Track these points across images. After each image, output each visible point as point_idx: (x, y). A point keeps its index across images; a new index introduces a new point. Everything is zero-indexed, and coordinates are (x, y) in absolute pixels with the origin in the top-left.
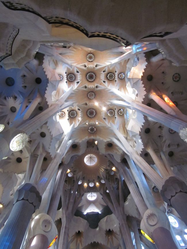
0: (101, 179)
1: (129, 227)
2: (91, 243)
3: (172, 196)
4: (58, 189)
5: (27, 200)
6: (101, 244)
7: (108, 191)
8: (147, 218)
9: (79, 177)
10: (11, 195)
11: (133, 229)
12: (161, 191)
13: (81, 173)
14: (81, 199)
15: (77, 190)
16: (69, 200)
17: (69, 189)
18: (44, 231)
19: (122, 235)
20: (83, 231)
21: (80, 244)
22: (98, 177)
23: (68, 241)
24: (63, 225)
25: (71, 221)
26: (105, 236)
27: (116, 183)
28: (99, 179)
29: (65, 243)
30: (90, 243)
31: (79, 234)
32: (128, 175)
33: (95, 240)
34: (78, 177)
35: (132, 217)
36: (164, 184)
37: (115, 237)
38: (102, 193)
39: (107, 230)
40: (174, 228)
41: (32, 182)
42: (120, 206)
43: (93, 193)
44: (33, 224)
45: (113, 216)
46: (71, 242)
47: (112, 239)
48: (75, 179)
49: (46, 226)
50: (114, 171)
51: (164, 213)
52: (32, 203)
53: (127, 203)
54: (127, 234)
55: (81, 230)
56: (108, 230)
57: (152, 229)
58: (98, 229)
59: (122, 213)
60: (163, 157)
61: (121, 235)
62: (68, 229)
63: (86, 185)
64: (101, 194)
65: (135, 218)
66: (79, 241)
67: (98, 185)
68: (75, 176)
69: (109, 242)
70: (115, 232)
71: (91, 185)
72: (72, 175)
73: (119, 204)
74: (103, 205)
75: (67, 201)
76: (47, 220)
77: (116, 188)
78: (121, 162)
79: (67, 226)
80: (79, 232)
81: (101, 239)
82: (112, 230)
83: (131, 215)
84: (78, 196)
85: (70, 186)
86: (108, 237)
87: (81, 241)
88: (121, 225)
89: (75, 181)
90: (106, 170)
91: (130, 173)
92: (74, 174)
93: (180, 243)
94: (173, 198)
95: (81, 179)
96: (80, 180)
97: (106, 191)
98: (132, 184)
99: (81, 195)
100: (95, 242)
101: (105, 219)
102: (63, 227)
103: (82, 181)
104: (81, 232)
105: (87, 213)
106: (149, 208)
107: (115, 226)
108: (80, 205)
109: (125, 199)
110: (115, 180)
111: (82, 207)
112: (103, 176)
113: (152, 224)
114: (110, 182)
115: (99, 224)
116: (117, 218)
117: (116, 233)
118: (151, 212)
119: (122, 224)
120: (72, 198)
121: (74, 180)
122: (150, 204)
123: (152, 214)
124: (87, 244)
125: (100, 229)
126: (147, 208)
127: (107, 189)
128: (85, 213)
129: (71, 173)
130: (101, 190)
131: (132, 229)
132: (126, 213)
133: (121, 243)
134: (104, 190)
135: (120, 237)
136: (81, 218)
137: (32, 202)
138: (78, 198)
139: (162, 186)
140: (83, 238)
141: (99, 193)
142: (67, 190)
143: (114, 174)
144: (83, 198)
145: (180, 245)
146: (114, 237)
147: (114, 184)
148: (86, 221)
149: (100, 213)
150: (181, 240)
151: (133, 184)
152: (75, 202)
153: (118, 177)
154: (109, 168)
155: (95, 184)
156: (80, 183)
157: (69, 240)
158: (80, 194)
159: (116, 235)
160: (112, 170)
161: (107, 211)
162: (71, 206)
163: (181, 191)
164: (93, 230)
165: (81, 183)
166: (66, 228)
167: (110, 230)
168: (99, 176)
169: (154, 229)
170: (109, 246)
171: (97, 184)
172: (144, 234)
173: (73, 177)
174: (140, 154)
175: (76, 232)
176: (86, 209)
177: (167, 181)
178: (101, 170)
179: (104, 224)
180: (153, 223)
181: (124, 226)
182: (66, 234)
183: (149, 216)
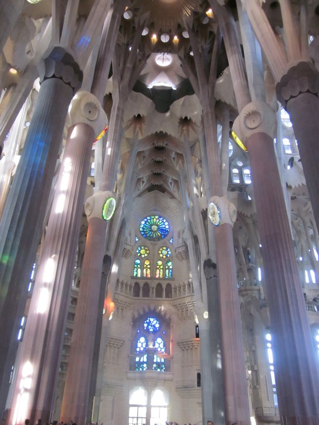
0: (184, 30)
1: (217, 118)
2: (157, 132)
3: (292, 97)
4: (107, 49)
5: (61, 78)
6: (170, 136)
7: (192, 54)
8: (246, 117)
9: (145, 22)
10: (28, 53)
11: (222, 121)
12: (278, 83)
13: (147, 15)
14: (145, 63)
15: (139, 46)
16: (125, 64)
17: (126, 43)
18: (88, 119)
19: (203, 127)
20: (145, 115)
21: (140, 133)
22: (179, 26)
23: (122, 127)
24: (115, 105)
25: (127, 99)
26: (178, 125)
27: (208, 41)
28: (179, 30)
29: (118, 130)
30: (154, 132)
31: (138, 118)
32: (233, 36)
33: (162, 129)
34: (142, 22)
35: (225, 103)
36: (286, 73)
37: (193, 129)
38: (183, 57)
39: (182, 118)
40: (284, 128)
41: (64, 44)
42: (208, 84)
43: (166, 54)
44: (70, 107)
45: (194, 98)
46: (127, 129)
47: (188, 131)
48: (136, 26)
49: (90, 112)
50: (210, 19)
51: (275, 112)
52: (69, 84)
53: (221, 80)
54: (212, 128)
55: (143, 113)
56: (184, 118)
57: (249, 133)
58: (168, 114)
59: (210, 96)
60: (303, 16)
61: (201, 128)
62: (123, 111)
63: (154, 37)
64: (180, 58)
65: (229, 106)
66: (138, 129)
67: (176, 41)
68: (136, 20)
69: (183, 135)
70: (194, 122)
71: (165, 39)
72: (132, 15)
73: (208, 80)
74: (180, 77)
75: (121, 65)
76: (92, 103)
77: (208, 50)
78: (225, 5)
79: (121, 107)
80: (139, 115)
81: (171, 129)
82: (190, 119)
83: (223, 101)
84: (139, 57)
85: (126, 37)
86: (183, 127)
87: (141, 129)
88: (205, 112)
89: (136, 28)
90: (195, 13)
91: (237, 32)
92: (134, 15)
93: (286, 149)
94: (292, 100)
95: (147, 26)
96: (146, 28)
97: (189, 54)
98: (235, 54)
99: (146, 55)
100: (161, 132)
101: (181, 100)
102: (114, 108)
103: (147, 29)
104: (142, 116)
105: (154, 87)
106: (253, 100)
107: (196, 113)
108: (142, 73)
109: (219, 74)
110: (208, 35)
111: (145, 75)
112: (188, 25)
113: (251, 127)
114: (198, 38)
115: (171, 107)
116: (201, 102)
117: (195, 124)
118: (254, 110)
119: (207, 114)
120: (129, 60)
121: (134, 27)
122: (257, 95)
123: (255, 111)
124: (150, 134)
125: (171, 115)
126: (250, 101)
127: (191, 50)
128: (150, 87)
129: (130, 12)
130: (181, 50)
131: (220, 121)
132: (215, 97)
133: (201, 138)
134: (185, 50)
135: (200, 129)
136: (143, 95)
137: (69, 81)
138: (140, 60)
139: (282, 76)
140: (145, 124)
141: (176, 55)
142: (121, 45)
143: (209, 22)
144: (149, 61)
145: (284, 152)
146: (191, 129)
147: (206, 43)
148: (150, 101)
149: (174, 89)
150: (288, 145)
151: (237, 54)
152: (134, 68)
153: (215, 31)
154: (200, 10)
155: (171, 38)
156: (145, 33)
157: (124, 126)
158: (144, 55)
159: (194, 126)
160: (206, 15)
161: (186, 89)
162: (127, 76)
163: (308, 91)
164: (160, 115)
165: (147, 33)
166: (119, 109)
167: (186, 118)
168: (181, 24)
169: (252, 134)
170: (182, 139)
171: (176, 38)
172: (236, 138)
173: (131, 21)
174: (263, 3)
175: (135, 116)
176: (151, 81)
177: (293, 70)
178: (185, 12)
179: (178, 107)
180: (252, 125)
181: (210, 115)
182: (120, 118)
183: (250, 114)
